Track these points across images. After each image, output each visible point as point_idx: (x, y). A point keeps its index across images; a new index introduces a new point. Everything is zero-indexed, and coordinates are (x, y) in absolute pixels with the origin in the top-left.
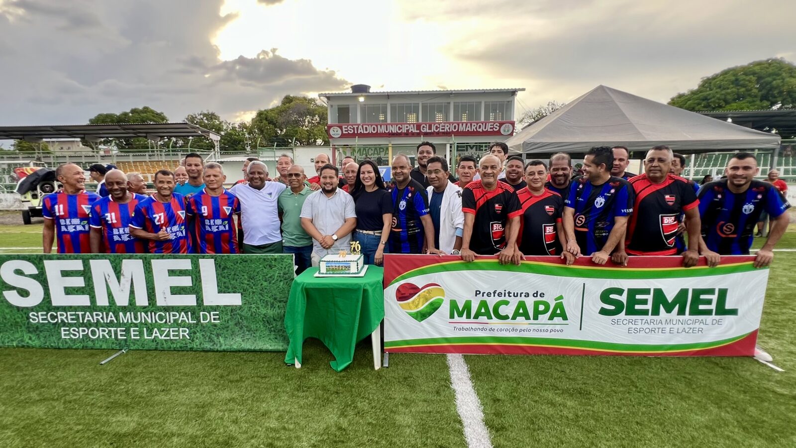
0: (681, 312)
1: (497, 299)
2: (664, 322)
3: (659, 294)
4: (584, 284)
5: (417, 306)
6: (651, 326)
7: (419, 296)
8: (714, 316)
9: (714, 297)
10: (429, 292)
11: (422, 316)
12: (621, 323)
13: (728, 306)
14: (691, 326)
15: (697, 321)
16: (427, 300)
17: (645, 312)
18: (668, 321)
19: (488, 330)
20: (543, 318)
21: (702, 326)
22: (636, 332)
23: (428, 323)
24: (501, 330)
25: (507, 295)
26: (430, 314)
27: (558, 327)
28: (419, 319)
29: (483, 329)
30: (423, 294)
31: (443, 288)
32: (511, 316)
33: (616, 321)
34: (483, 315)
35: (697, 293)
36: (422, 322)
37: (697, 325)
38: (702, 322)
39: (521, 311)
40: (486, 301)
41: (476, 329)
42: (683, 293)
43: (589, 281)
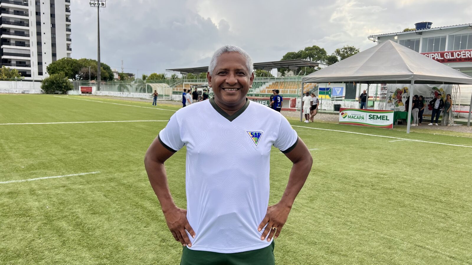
0: (381, 119)
2: (378, 121)
3: (377, 116)
8: (386, 121)
9: (385, 117)
12: (372, 121)
13: (388, 119)
14: (382, 122)
17: (375, 119)
19: (353, 121)
20: (361, 119)
22: (374, 122)
27: (363, 121)
32: (356, 119)
34: (352, 118)
35: (383, 116)
36: (344, 119)
38: (384, 121)
41: (351, 120)
42: (381, 116)
43: (367, 113)
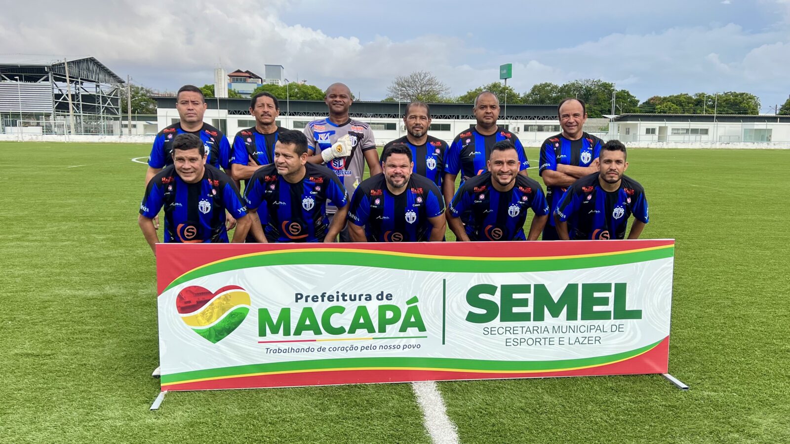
0: (572, 316)
1: (328, 305)
2: (550, 331)
3: (541, 292)
4: (444, 280)
5: (208, 320)
6: (535, 336)
7: (212, 304)
8: (612, 321)
9: (611, 295)
10: (226, 298)
11: (217, 334)
12: (496, 332)
13: (629, 307)
14: (586, 334)
15: (592, 327)
16: (224, 310)
17: (525, 317)
18: (556, 328)
19: (316, 351)
20: (393, 330)
21: (599, 333)
22: (516, 344)
23: (227, 344)
24: (335, 349)
25: (341, 298)
26: (229, 331)
27: (413, 342)
28: (213, 339)
29: (309, 350)
30: (218, 301)
31: (247, 291)
32: (347, 329)
33: (489, 330)
34: (308, 328)
36: (218, 343)
37: (593, 333)
38: (598, 328)
39: (361, 322)
40: (311, 308)
41: (298, 351)
42: (571, 289)
43: (450, 276)
